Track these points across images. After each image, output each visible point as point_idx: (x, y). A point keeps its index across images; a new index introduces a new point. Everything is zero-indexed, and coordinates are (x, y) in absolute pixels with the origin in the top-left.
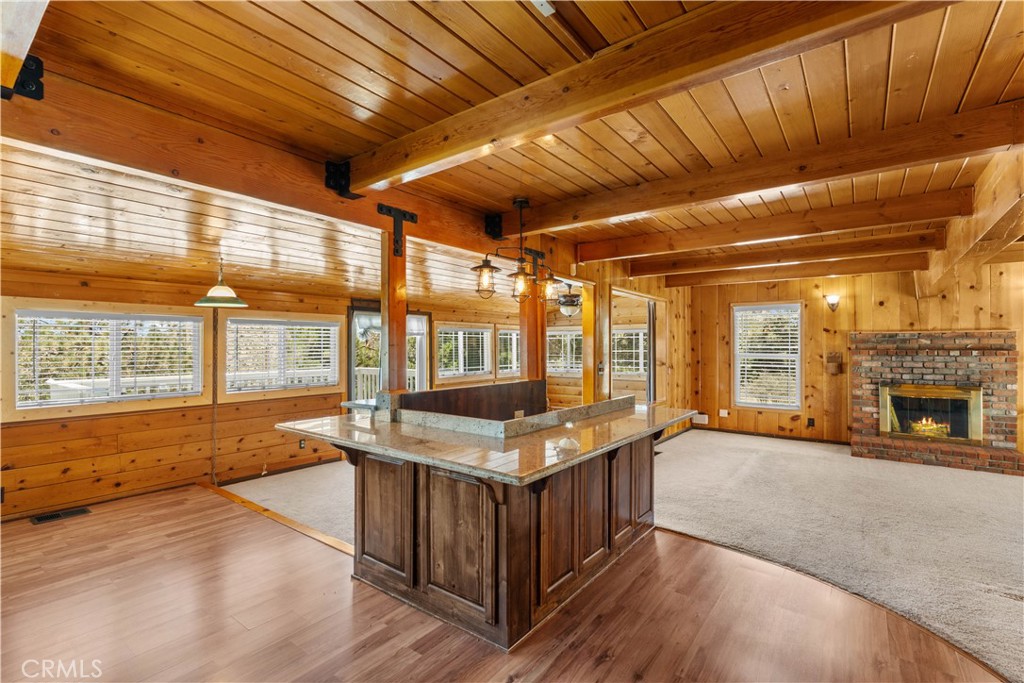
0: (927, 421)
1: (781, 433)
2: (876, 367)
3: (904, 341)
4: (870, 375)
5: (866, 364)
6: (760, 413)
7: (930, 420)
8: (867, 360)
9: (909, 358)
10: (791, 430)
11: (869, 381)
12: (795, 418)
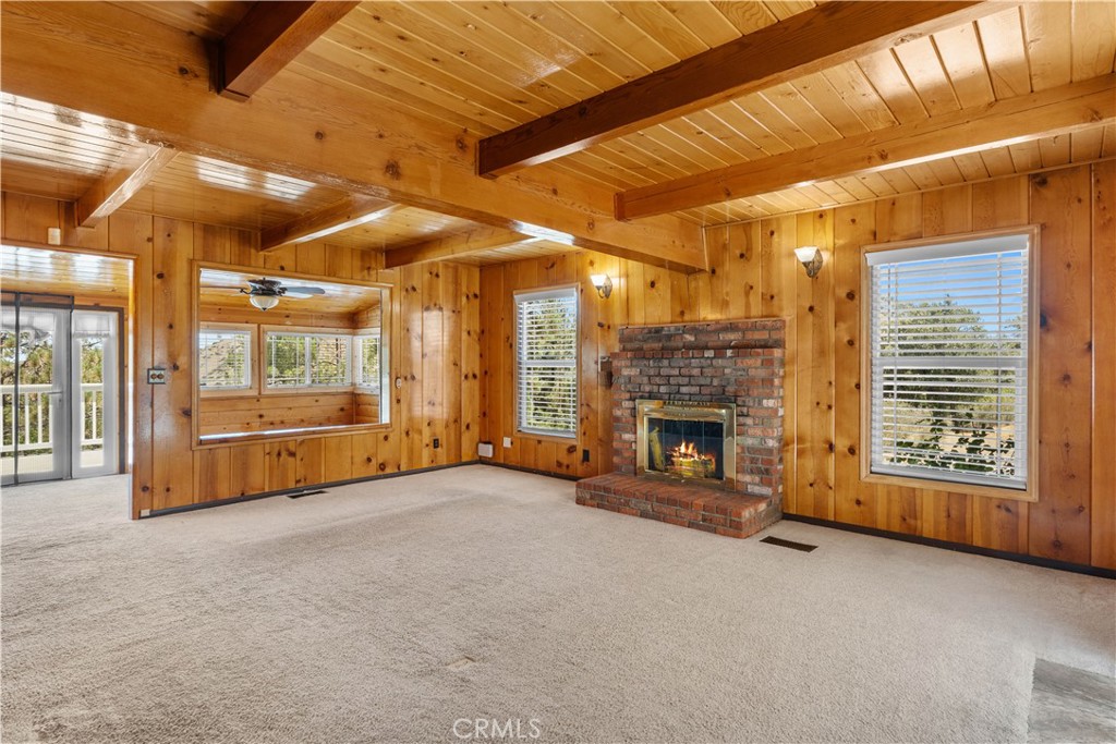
0: (687, 447)
1: (559, 471)
2: (634, 376)
3: (669, 337)
4: (629, 387)
5: (626, 372)
6: (539, 442)
7: (691, 446)
8: (627, 367)
9: (666, 362)
10: (568, 466)
11: (628, 396)
12: (572, 449)
